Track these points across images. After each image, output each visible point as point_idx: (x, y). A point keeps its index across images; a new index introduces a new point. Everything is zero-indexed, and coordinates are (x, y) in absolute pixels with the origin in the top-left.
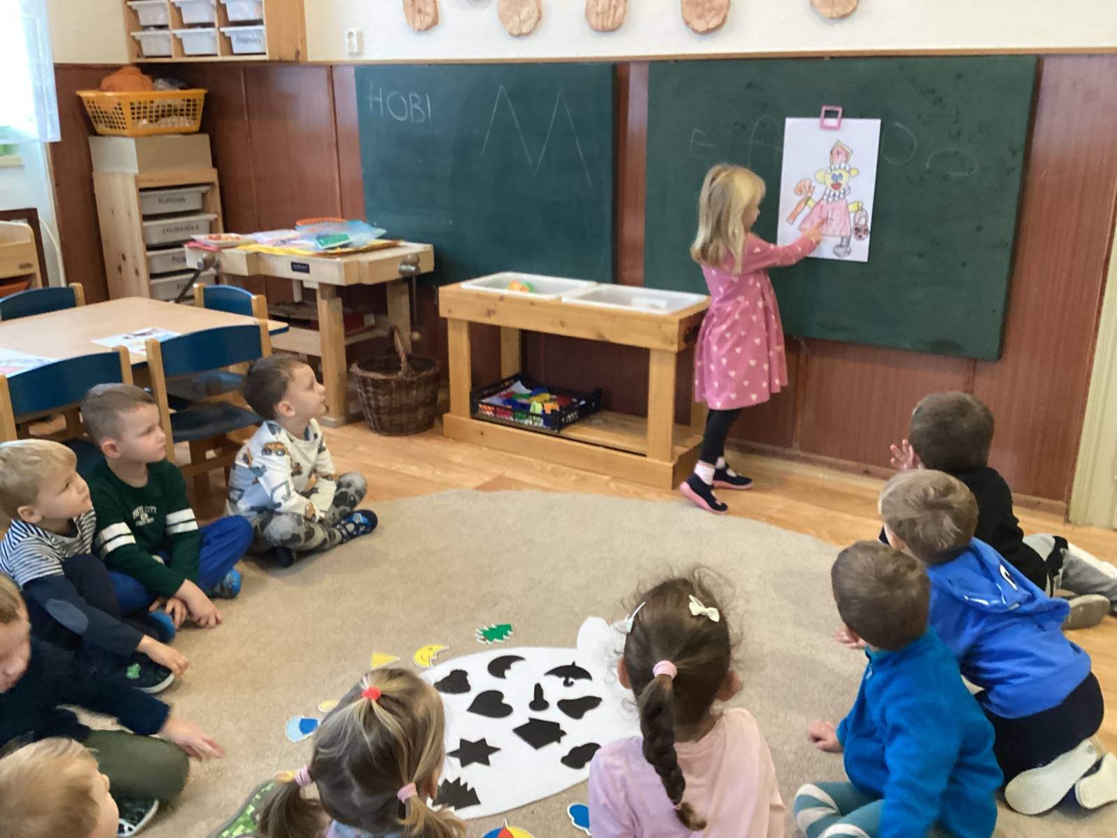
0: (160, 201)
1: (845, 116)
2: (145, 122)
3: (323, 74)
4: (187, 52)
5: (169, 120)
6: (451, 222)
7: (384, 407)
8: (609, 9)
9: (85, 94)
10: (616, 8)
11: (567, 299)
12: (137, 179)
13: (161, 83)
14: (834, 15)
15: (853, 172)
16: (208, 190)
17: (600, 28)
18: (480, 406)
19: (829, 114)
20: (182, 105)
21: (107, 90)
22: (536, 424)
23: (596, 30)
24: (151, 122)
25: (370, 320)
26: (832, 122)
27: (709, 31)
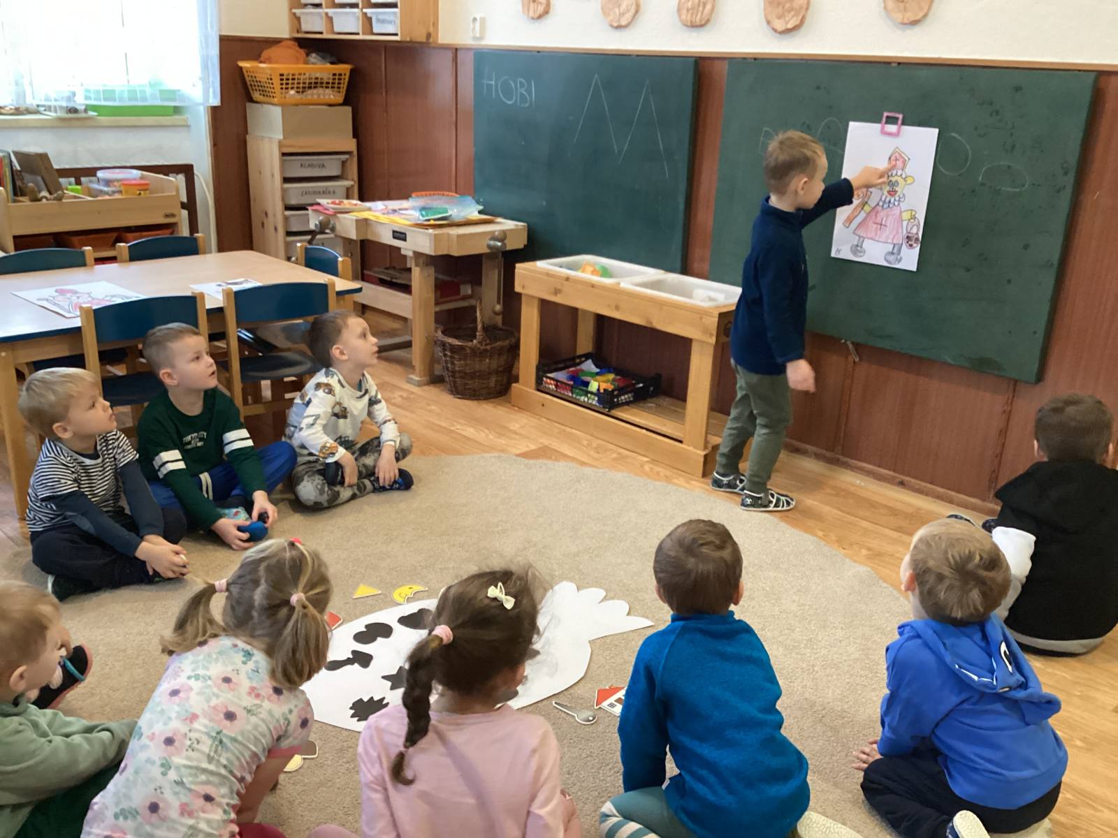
0: (302, 165)
1: (904, 123)
2: (292, 92)
3: (450, 55)
4: (337, 29)
5: (315, 91)
6: (544, 203)
7: (460, 372)
8: (699, 5)
9: (244, 64)
10: (704, 5)
11: (625, 284)
12: (281, 145)
13: (314, 57)
14: (906, 21)
15: (909, 180)
16: (347, 159)
17: (689, 24)
18: (545, 379)
19: (891, 120)
20: (329, 79)
21: (264, 62)
22: (590, 401)
23: (687, 26)
24: (298, 92)
25: (467, 290)
26: (892, 128)
27: (787, 31)
